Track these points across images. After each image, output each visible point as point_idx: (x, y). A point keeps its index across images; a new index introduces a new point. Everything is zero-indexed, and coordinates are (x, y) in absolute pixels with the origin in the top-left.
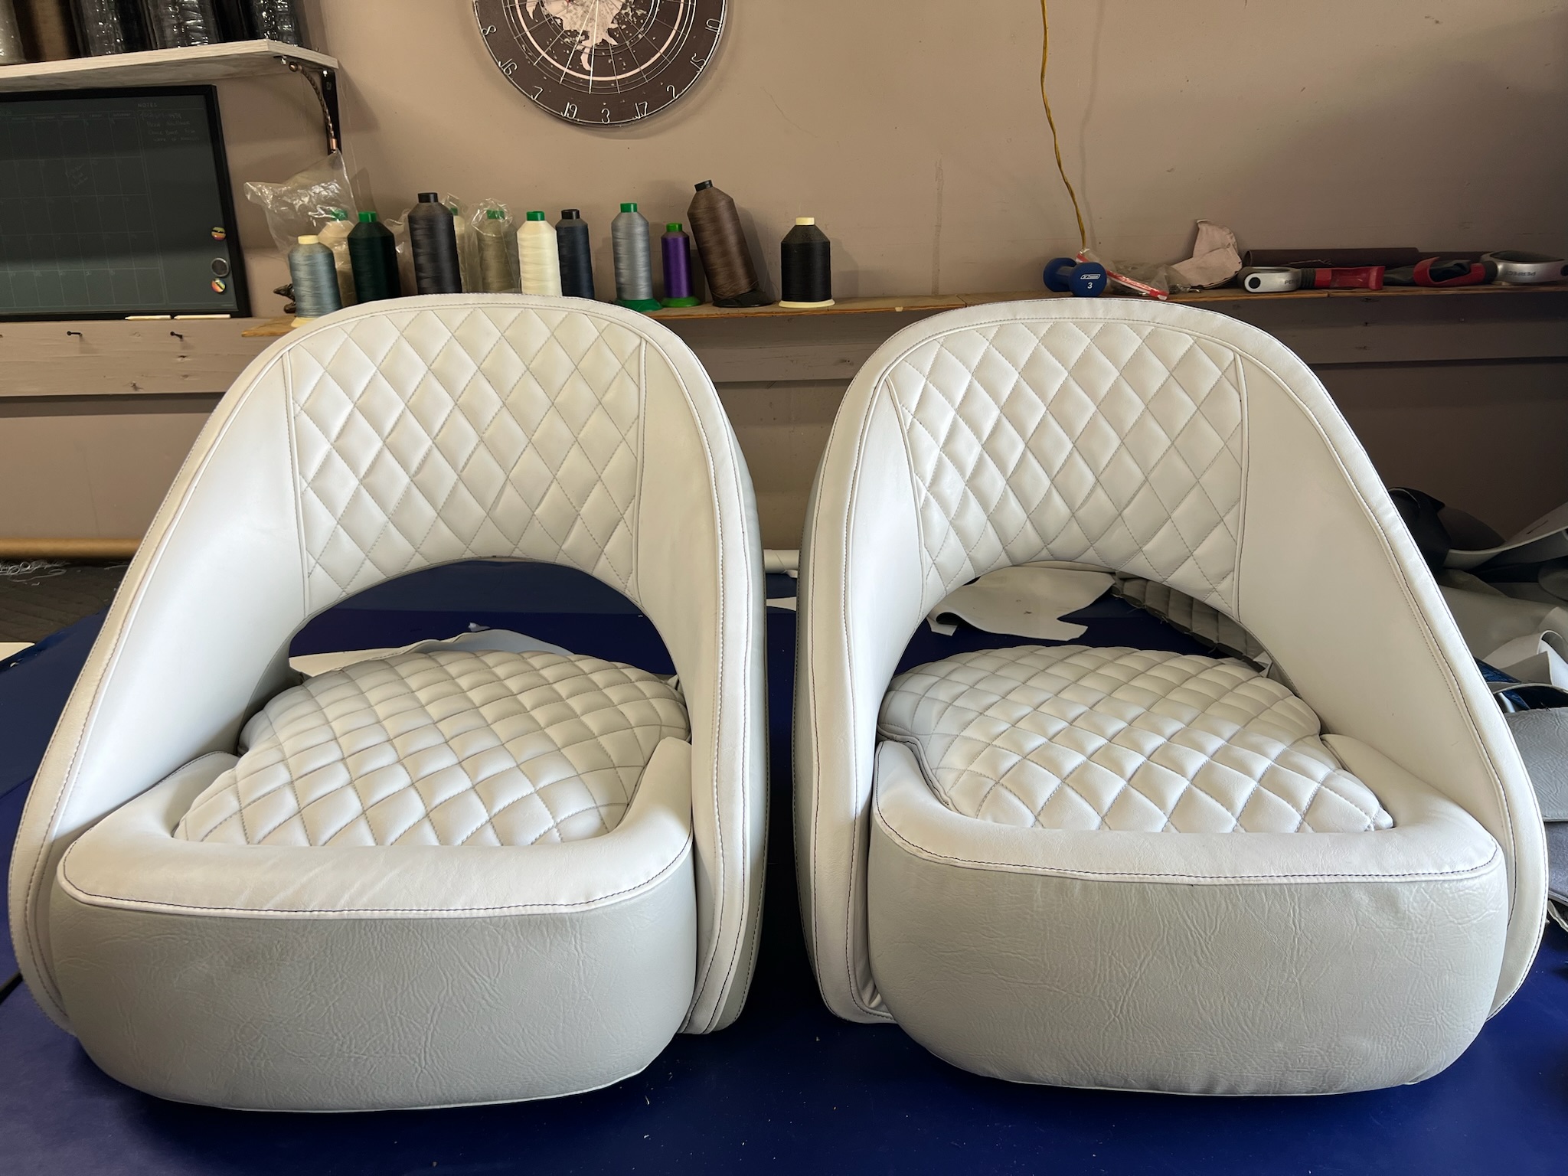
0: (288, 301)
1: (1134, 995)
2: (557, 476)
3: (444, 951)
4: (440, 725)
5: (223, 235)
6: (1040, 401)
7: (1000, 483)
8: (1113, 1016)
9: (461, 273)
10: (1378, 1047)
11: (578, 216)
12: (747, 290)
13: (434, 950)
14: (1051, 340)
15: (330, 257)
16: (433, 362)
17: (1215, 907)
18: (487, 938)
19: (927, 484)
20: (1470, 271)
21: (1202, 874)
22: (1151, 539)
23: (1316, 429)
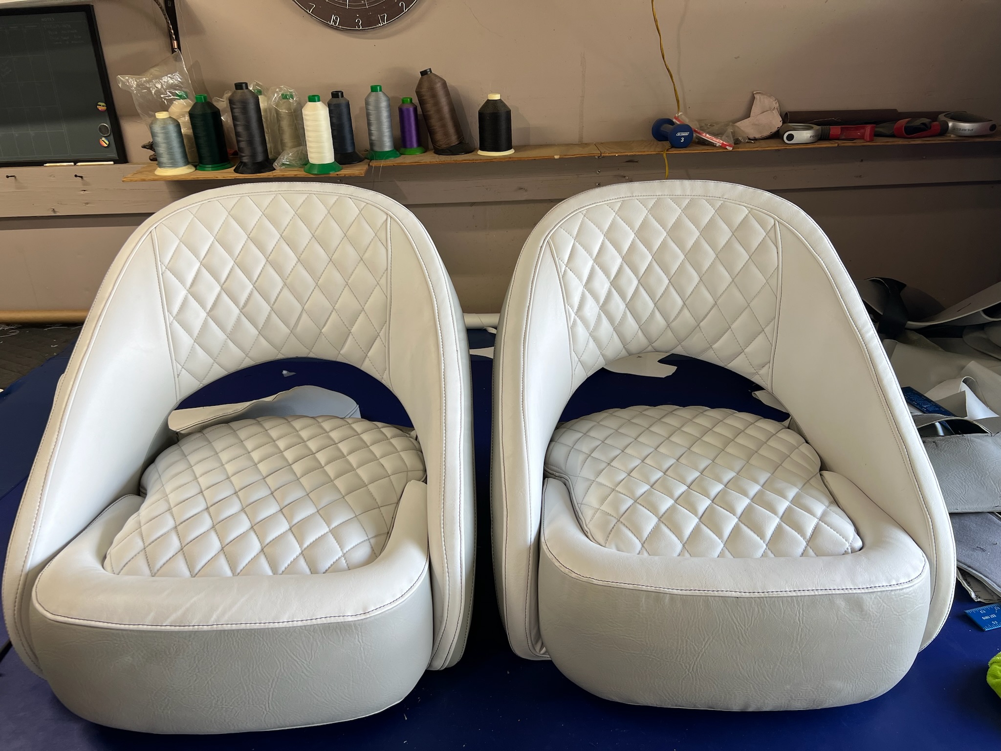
0: (152, 153)
1: (701, 661)
2: (335, 308)
3: (277, 647)
4: (268, 480)
5: (105, 108)
6: (648, 252)
7: (622, 306)
8: (688, 672)
9: (266, 135)
10: (847, 686)
11: (342, 96)
12: (456, 143)
13: (271, 647)
14: (656, 211)
15: (178, 126)
16: (251, 232)
17: (751, 611)
18: (304, 638)
19: (575, 311)
20: (930, 128)
21: (744, 590)
22: (718, 341)
23: (825, 273)
